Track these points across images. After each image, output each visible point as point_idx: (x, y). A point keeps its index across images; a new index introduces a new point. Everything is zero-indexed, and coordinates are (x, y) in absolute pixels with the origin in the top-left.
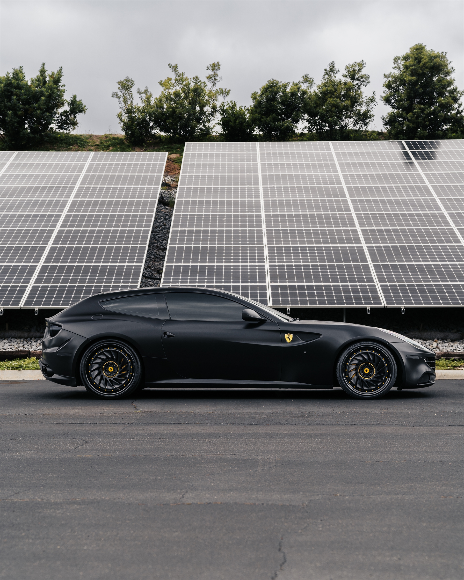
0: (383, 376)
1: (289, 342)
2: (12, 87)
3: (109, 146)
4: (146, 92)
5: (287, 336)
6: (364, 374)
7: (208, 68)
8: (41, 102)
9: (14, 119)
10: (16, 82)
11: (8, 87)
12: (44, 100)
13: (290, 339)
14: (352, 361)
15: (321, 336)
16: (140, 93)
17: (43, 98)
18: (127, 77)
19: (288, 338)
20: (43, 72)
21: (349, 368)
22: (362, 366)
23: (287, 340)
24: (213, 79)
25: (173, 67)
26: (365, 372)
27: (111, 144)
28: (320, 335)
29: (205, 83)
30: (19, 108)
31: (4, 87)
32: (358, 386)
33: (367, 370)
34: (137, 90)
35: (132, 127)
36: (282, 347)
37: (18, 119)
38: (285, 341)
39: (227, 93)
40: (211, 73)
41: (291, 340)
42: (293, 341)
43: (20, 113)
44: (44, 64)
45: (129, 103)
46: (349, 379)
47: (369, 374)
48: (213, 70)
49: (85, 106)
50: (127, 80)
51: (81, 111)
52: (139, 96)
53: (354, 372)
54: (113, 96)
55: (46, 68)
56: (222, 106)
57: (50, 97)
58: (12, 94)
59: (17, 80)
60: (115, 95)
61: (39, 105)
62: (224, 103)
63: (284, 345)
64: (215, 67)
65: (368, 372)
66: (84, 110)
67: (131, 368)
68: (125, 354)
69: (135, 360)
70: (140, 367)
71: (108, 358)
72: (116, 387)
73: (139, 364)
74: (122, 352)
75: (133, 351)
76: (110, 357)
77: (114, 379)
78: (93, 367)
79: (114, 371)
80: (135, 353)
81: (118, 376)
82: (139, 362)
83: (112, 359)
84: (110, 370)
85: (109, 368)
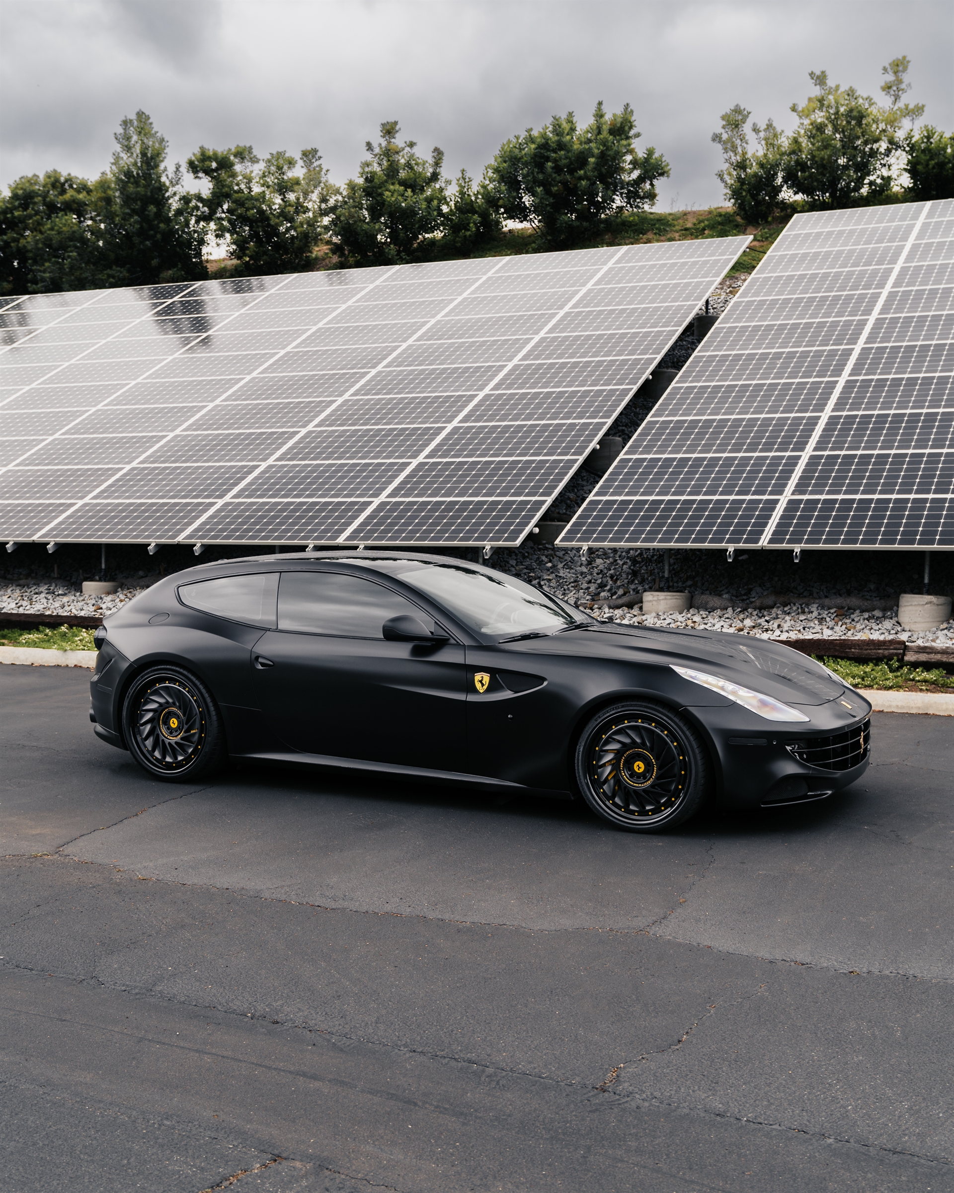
0: (670, 783)
1: (481, 691)
2: (548, 150)
3: (704, 229)
4: (770, 126)
5: (478, 677)
6: (633, 774)
7: (885, 69)
8: (590, 167)
9: (546, 199)
10: (556, 138)
11: (542, 149)
12: (594, 163)
13: (483, 685)
14: (607, 742)
15: (545, 683)
16: (756, 130)
17: (592, 160)
18: (737, 105)
19: (481, 681)
20: (599, 115)
21: (600, 758)
22: (629, 756)
23: (478, 685)
24: (895, 88)
25: (818, 77)
26: (636, 769)
27: (708, 226)
28: (543, 679)
29: (871, 99)
30: (554, 181)
31: (536, 149)
32: (617, 800)
33: (639, 767)
34: (752, 125)
35: (741, 193)
36: (466, 702)
37: (551, 200)
38: (475, 691)
39: (918, 110)
40: (890, 77)
41: (485, 687)
42: (490, 690)
43: (556, 188)
44: (600, 104)
45: (740, 150)
46: (598, 784)
47: (644, 776)
48: (896, 73)
49: (668, 165)
50: (737, 110)
51: (662, 174)
52: (756, 136)
53: (608, 769)
54: (714, 140)
55: (605, 108)
56: (909, 137)
57: (602, 156)
58: (548, 159)
59: (557, 135)
60: (717, 138)
61: (585, 172)
62: (911, 131)
63: (471, 698)
64: (898, 65)
65: (641, 770)
66: (667, 172)
67: (202, 724)
68: (192, 697)
69: (206, 710)
70: (215, 724)
71: (167, 702)
72: (180, 758)
73: (214, 718)
74: (188, 692)
75: (204, 691)
76: (170, 700)
77: (176, 743)
78: (142, 716)
79: (178, 727)
80: (206, 695)
81: (182, 739)
82: (213, 713)
83: (174, 703)
84: (172, 725)
85: (171, 721)
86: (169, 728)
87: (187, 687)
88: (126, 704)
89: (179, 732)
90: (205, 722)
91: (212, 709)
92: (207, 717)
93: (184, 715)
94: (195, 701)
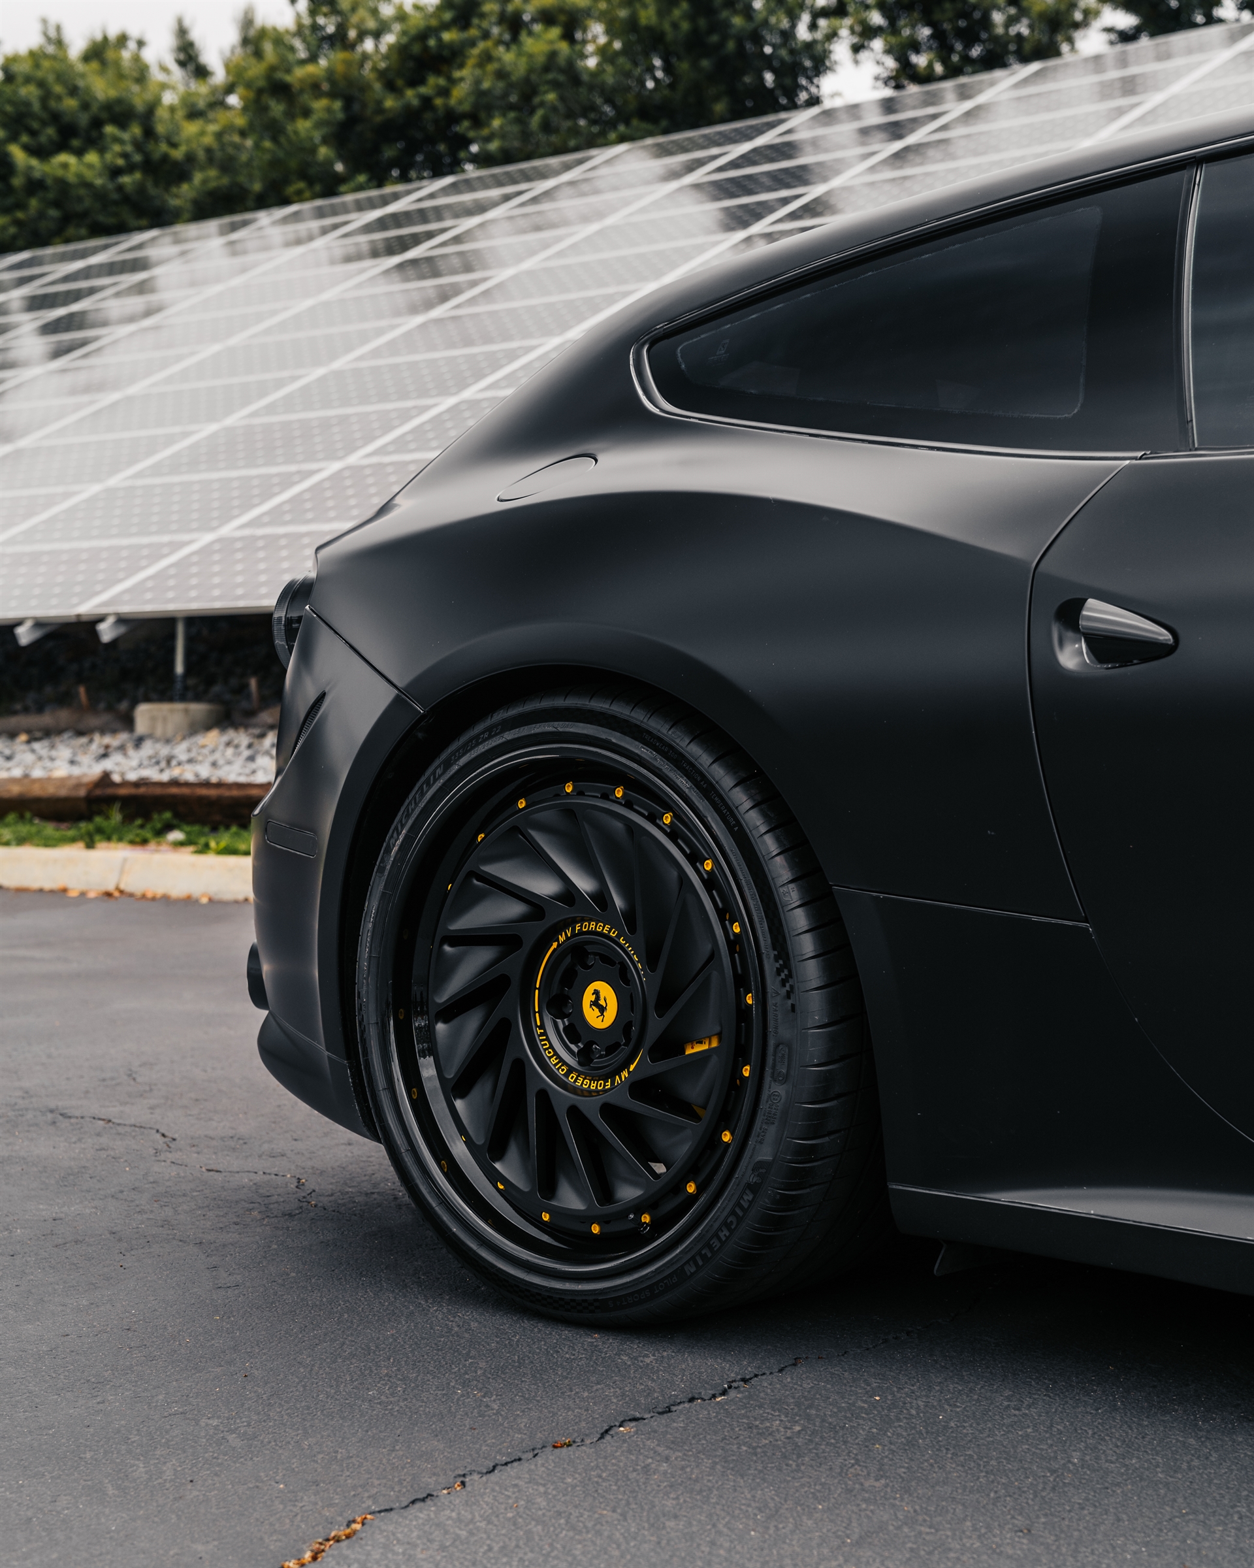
67: (743, 1013)
68: (695, 859)
69: (763, 928)
70: (815, 1006)
71: (569, 894)
72: (628, 1193)
73: (811, 972)
74: (673, 835)
75: (754, 821)
76: (584, 884)
77: (609, 1111)
78: (447, 968)
79: (622, 1024)
80: (769, 845)
81: (638, 1088)
82: (807, 945)
83: (601, 898)
84: (591, 1016)
85: (588, 997)
86: (576, 1031)
87: (668, 806)
88: (372, 906)
89: (626, 1050)
90: (762, 999)
91: (799, 919)
92: (770, 966)
93: (651, 959)
94: (710, 882)
